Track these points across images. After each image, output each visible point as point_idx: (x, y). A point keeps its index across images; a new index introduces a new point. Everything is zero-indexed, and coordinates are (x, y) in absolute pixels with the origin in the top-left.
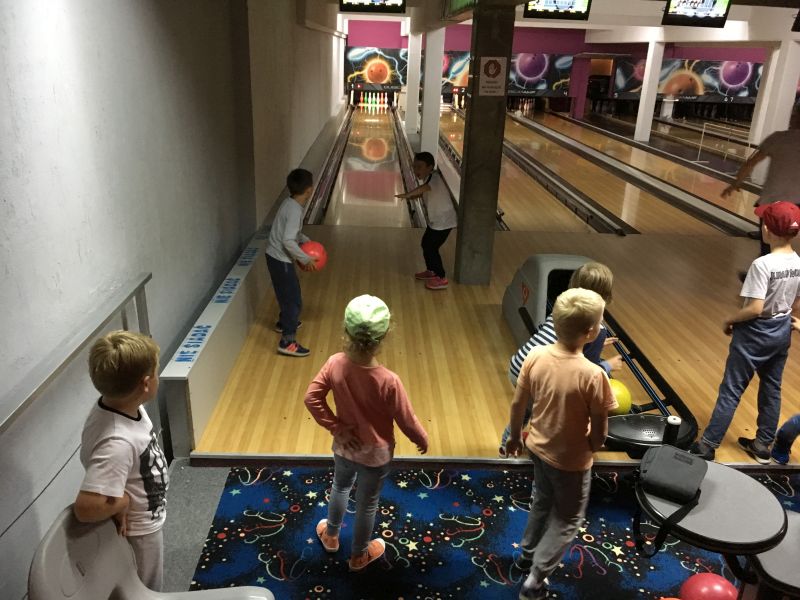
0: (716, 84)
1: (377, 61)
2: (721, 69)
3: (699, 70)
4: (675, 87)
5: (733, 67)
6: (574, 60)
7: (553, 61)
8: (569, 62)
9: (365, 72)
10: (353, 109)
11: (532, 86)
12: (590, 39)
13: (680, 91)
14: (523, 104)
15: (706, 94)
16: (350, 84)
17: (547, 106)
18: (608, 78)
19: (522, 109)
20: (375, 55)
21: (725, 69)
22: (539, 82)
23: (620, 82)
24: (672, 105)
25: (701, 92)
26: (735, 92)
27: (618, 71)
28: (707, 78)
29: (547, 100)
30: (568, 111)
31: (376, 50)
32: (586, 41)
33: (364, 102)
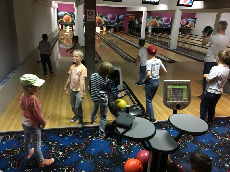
0: (162, 23)
1: (67, 16)
2: (163, 19)
3: (157, 19)
4: (151, 24)
5: (166, 18)
6: (124, 16)
7: (118, 16)
8: (122, 17)
9: (64, 19)
10: (60, 30)
11: (113, 23)
12: (128, 10)
13: (153, 25)
14: (111, 29)
15: (160, 26)
16: (59, 23)
17: (118, 30)
18: (134, 21)
19: (111, 30)
20: (66, 14)
21: (164, 19)
22: (115, 23)
23: (137, 22)
24: (151, 29)
25: (158, 25)
26: (167, 25)
27: (136, 19)
28: (160, 21)
29: (118, 28)
30: (123, 31)
31: (66, 12)
32: (127, 11)
33: (64, 28)
